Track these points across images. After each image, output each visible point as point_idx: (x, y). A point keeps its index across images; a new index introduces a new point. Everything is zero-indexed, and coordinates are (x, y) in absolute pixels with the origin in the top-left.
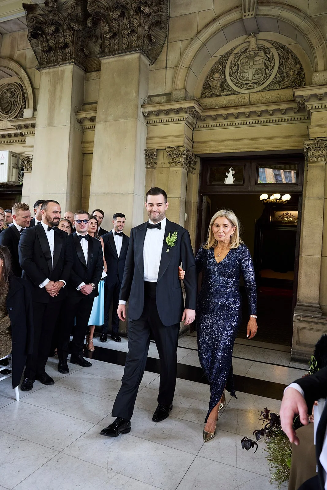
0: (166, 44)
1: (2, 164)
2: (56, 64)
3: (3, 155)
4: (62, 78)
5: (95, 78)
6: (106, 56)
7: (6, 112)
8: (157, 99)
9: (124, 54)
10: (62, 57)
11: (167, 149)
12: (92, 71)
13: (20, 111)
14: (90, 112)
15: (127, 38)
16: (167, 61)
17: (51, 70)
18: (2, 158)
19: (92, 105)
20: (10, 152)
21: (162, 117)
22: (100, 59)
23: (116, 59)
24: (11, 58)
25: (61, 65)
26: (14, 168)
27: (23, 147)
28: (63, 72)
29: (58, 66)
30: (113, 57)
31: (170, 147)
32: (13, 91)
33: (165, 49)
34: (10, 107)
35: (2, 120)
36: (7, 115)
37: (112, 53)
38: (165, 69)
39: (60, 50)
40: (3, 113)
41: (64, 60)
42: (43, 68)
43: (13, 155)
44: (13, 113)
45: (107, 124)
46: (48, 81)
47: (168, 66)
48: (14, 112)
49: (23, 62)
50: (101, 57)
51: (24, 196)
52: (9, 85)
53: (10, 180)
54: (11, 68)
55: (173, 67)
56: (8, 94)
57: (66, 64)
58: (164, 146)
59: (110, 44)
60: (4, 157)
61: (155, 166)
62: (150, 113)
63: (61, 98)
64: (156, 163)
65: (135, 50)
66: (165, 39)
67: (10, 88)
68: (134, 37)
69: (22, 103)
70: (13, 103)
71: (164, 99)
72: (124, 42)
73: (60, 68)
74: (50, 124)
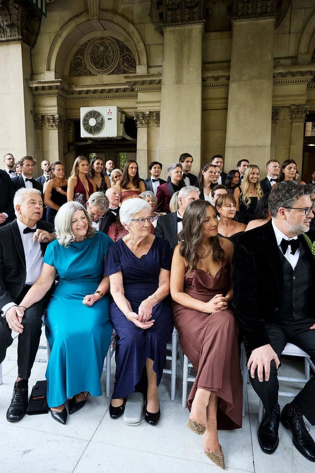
0: (289, 11)
1: (109, 119)
2: (183, 22)
3: (110, 110)
4: (190, 37)
6: (240, 19)
7: (101, 67)
9: (260, 18)
10: (189, 16)
11: (292, 107)
12: (210, 31)
13: (117, 66)
15: (262, 3)
16: (291, 27)
17: (177, 28)
18: (110, 113)
19: (214, 64)
20: (118, 107)
22: (234, 21)
24: (116, 12)
25: (189, 24)
27: (136, 102)
28: (191, 31)
29: (186, 25)
30: (247, 20)
31: (294, 105)
32: (106, 45)
33: (288, 16)
36: (102, 70)
37: (246, 16)
38: (288, 34)
39: (187, 9)
40: (97, 68)
41: (191, 20)
42: (168, 26)
45: (242, 83)
46: (174, 39)
47: (291, 32)
49: (129, 16)
50: (235, 19)
52: (102, 38)
53: (119, 135)
55: (296, 33)
56: (102, 49)
57: (195, 23)
59: (243, 8)
60: (111, 113)
63: (189, 57)
64: (277, 119)
65: (272, 16)
66: (289, 6)
67: (103, 42)
68: (269, 3)
69: (120, 58)
71: (289, 62)
72: (258, 6)
73: (188, 27)
74: (179, 81)
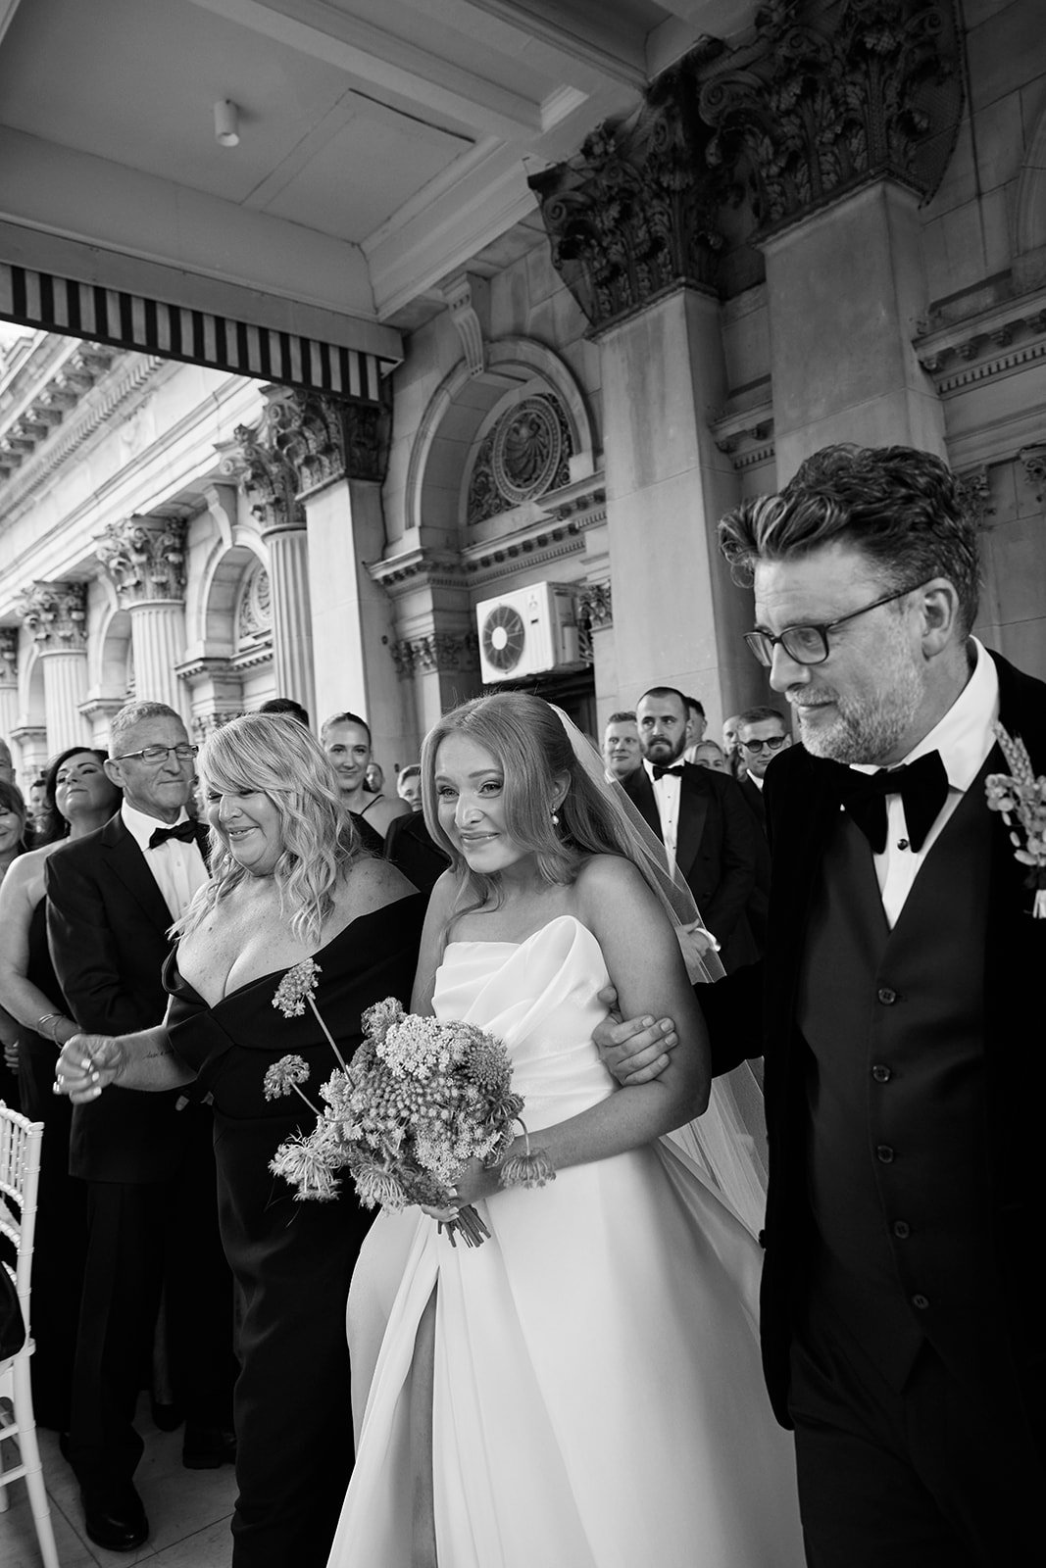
0: (966, 121)
1: (534, 622)
2: (636, 306)
3: (533, 597)
4: (658, 341)
5: (753, 308)
6: (775, 232)
7: (526, 480)
8: (964, 305)
9: (832, 204)
10: (650, 281)
11: (1025, 457)
12: (739, 292)
13: (558, 468)
14: (753, 412)
15: (833, 153)
16: (980, 174)
17: (627, 327)
18: (534, 605)
19: (756, 389)
20: (550, 585)
21: (993, 356)
22: (759, 246)
23: (807, 229)
24: (518, 334)
25: (649, 304)
26: (565, 625)
27: (583, 562)
28: (659, 321)
29: (643, 310)
30: (799, 227)
31: (1034, 446)
32: (533, 419)
33: (965, 138)
34: (531, 465)
35: (518, 506)
36: (529, 489)
37: (795, 213)
38: (976, 201)
39: (640, 265)
40: (519, 486)
41: (657, 288)
42: (603, 330)
43: (558, 590)
44: (542, 477)
45: (811, 430)
46: (623, 361)
47: (985, 187)
48: (543, 474)
49: (547, 333)
50: (763, 240)
51: (603, 698)
52: (522, 406)
53: (561, 662)
54: (522, 358)
55: (1004, 184)
56: (524, 432)
57: (663, 296)
58: (1010, 448)
59: (783, 193)
60: (536, 603)
61: (991, 520)
62: (947, 356)
63: (663, 397)
64: (991, 512)
65: (866, 179)
66: (962, 107)
67: (526, 415)
68: (855, 142)
69: (563, 443)
70: (538, 452)
71: (987, 298)
72: (826, 167)
73: (651, 313)
74: (645, 478)
